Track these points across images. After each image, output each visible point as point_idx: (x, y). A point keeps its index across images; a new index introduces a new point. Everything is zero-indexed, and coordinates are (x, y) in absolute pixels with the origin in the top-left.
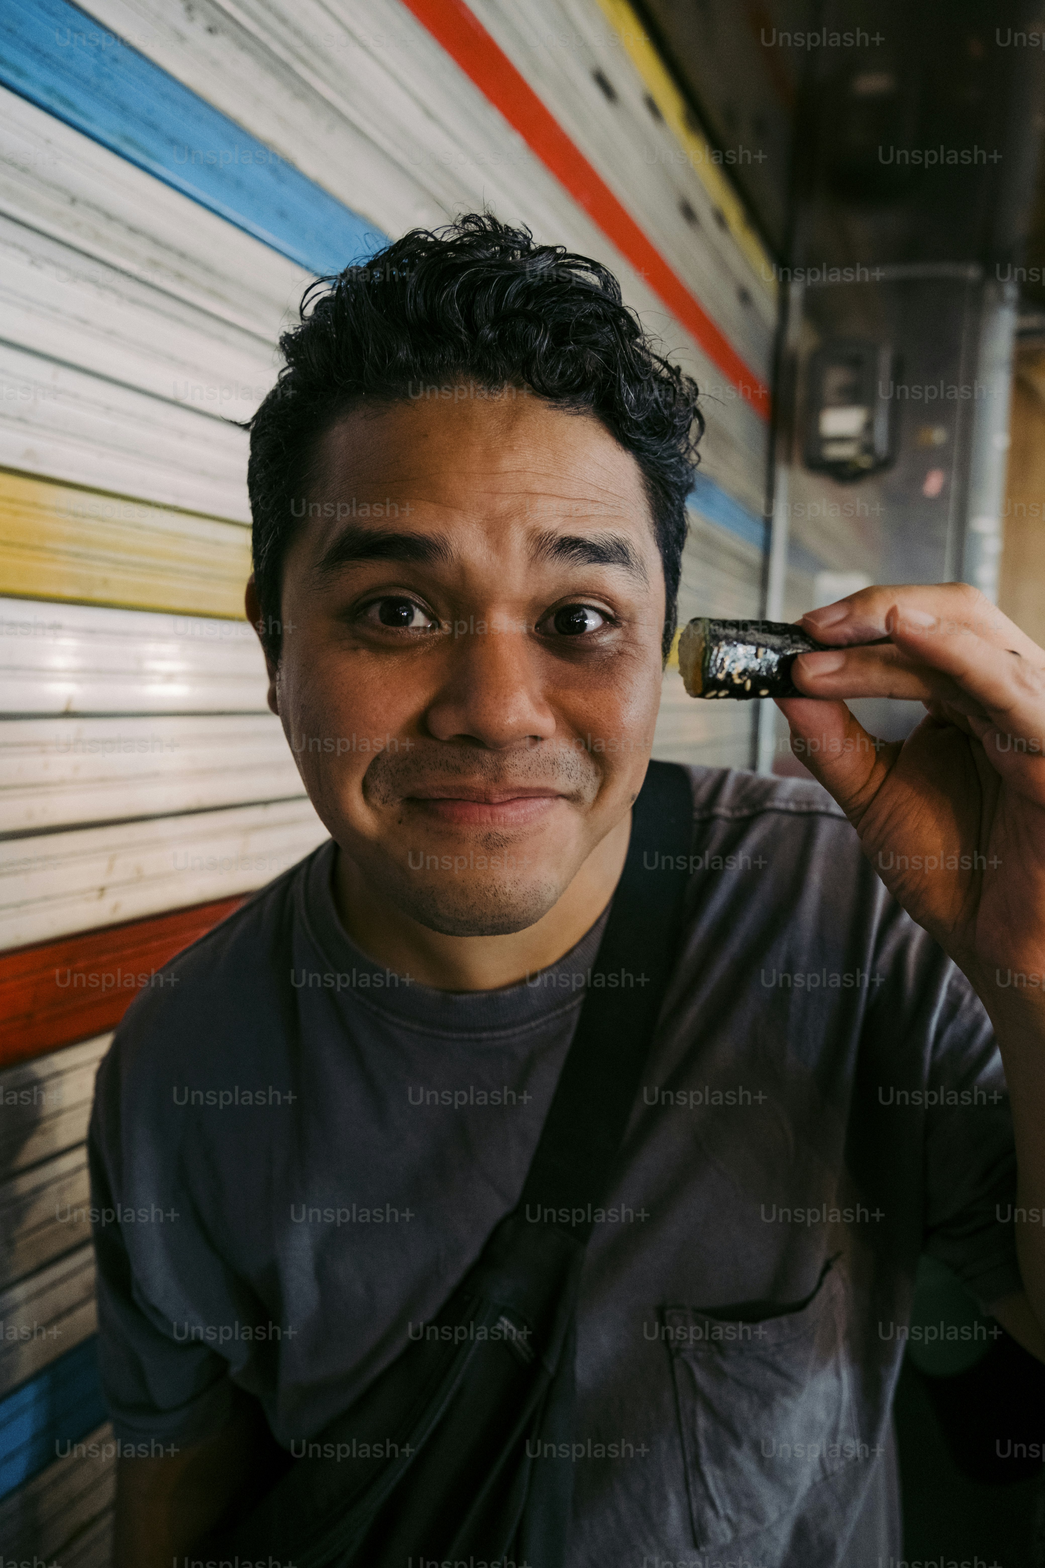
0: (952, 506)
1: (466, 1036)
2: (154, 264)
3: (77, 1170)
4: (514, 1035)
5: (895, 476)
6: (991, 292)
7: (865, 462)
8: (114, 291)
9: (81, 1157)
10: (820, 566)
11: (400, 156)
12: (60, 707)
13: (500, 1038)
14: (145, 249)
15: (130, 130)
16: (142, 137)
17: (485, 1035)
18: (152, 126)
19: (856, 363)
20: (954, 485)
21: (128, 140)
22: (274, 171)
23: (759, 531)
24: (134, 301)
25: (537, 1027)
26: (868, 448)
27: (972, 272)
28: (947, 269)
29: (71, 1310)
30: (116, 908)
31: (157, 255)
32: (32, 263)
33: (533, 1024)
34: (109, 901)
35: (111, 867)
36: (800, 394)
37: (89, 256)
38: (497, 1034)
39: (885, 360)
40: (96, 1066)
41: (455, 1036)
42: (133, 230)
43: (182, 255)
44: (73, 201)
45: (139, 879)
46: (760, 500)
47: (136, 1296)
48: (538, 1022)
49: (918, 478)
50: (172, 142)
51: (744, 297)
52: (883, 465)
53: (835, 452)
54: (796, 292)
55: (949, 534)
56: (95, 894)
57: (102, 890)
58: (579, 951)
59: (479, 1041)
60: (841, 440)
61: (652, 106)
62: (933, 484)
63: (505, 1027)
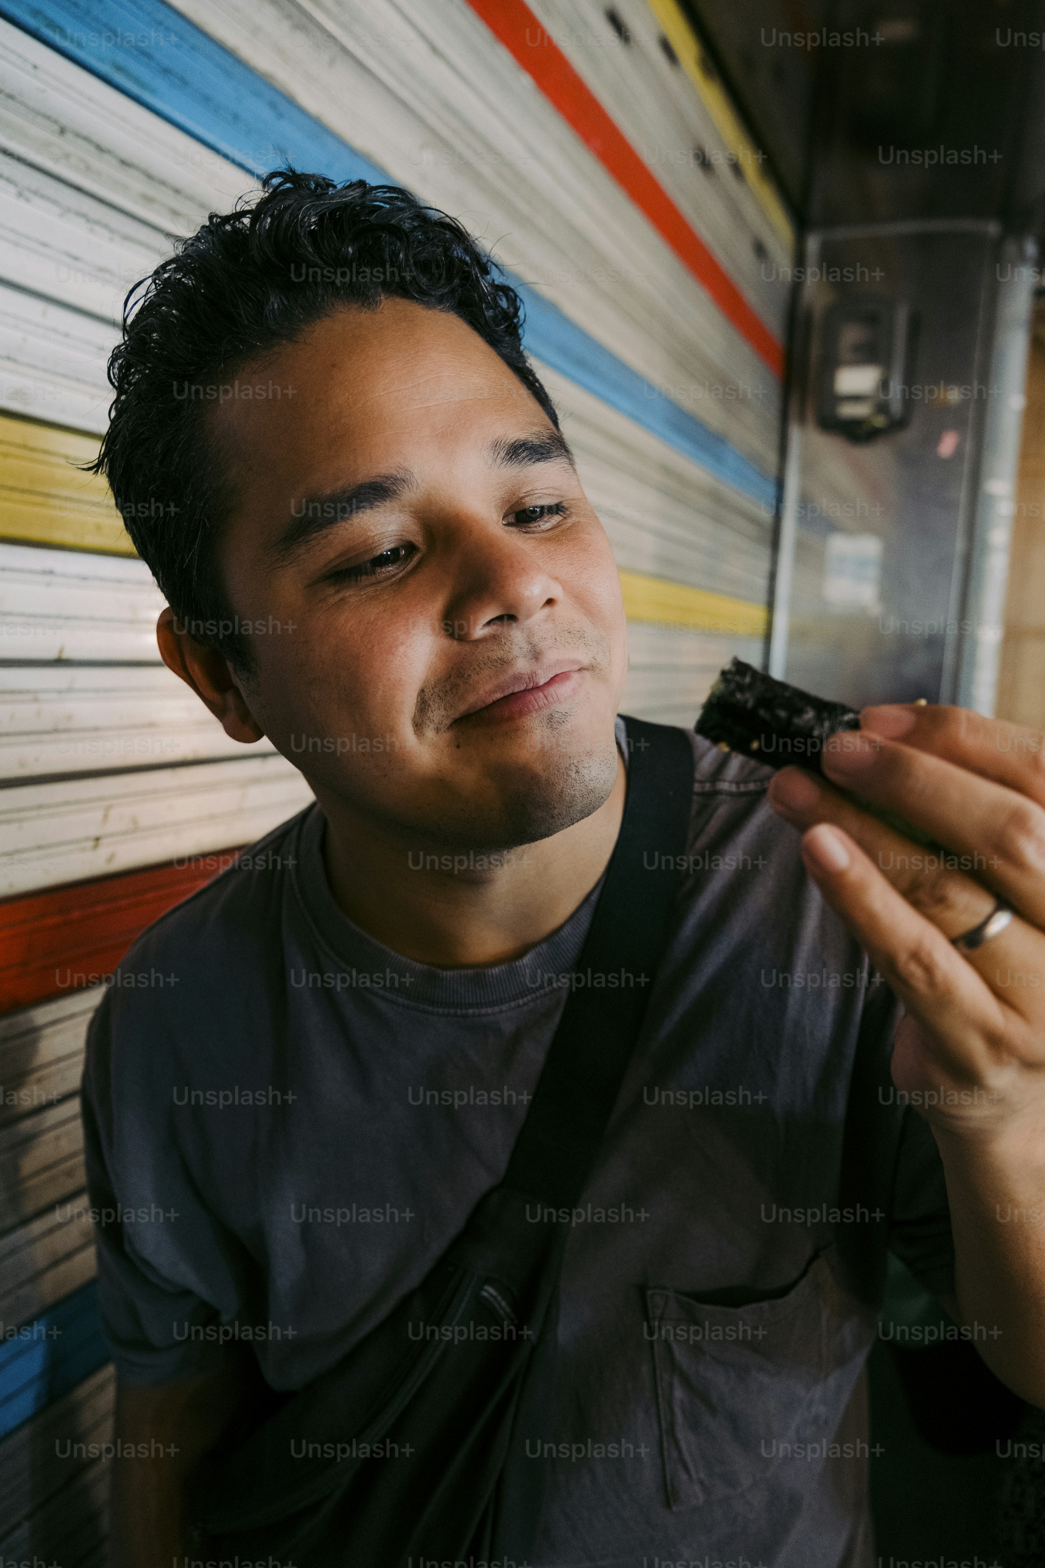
0: (966, 468)
1: (452, 1011)
2: (148, 199)
3: (73, 1118)
4: (501, 1012)
5: (909, 436)
6: (1011, 248)
7: (880, 421)
8: (106, 226)
9: (74, 1106)
10: (832, 527)
11: (404, 94)
12: (52, 655)
13: (487, 1015)
14: (139, 185)
15: (121, 58)
16: (134, 66)
17: (471, 1011)
18: (145, 54)
19: (872, 320)
20: (968, 447)
21: (119, 68)
22: (272, 105)
23: (770, 490)
24: (126, 238)
25: (525, 1004)
26: (882, 408)
27: (993, 228)
28: (966, 225)
29: (69, 1256)
30: (110, 859)
31: (151, 190)
32: (20, 195)
33: (521, 1002)
34: (104, 852)
35: (106, 817)
36: (815, 351)
37: (78, 189)
38: (483, 1011)
39: (902, 317)
40: (90, 1016)
41: (441, 1010)
42: (124, 163)
43: (177, 191)
44: (62, 131)
45: (135, 829)
46: (772, 457)
47: (128, 1248)
48: (525, 1000)
49: (933, 439)
50: (166, 71)
51: (760, 250)
52: (898, 425)
53: (849, 411)
54: (813, 244)
55: (963, 496)
56: (91, 844)
57: (97, 839)
58: (568, 929)
59: (465, 1016)
60: (856, 398)
61: (667, 47)
62: (948, 445)
63: (492, 1004)
